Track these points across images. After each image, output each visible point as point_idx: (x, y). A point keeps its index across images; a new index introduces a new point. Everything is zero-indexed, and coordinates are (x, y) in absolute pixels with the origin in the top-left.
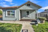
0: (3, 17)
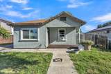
0: (14, 42)
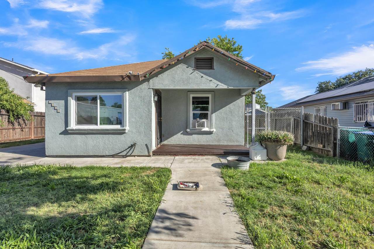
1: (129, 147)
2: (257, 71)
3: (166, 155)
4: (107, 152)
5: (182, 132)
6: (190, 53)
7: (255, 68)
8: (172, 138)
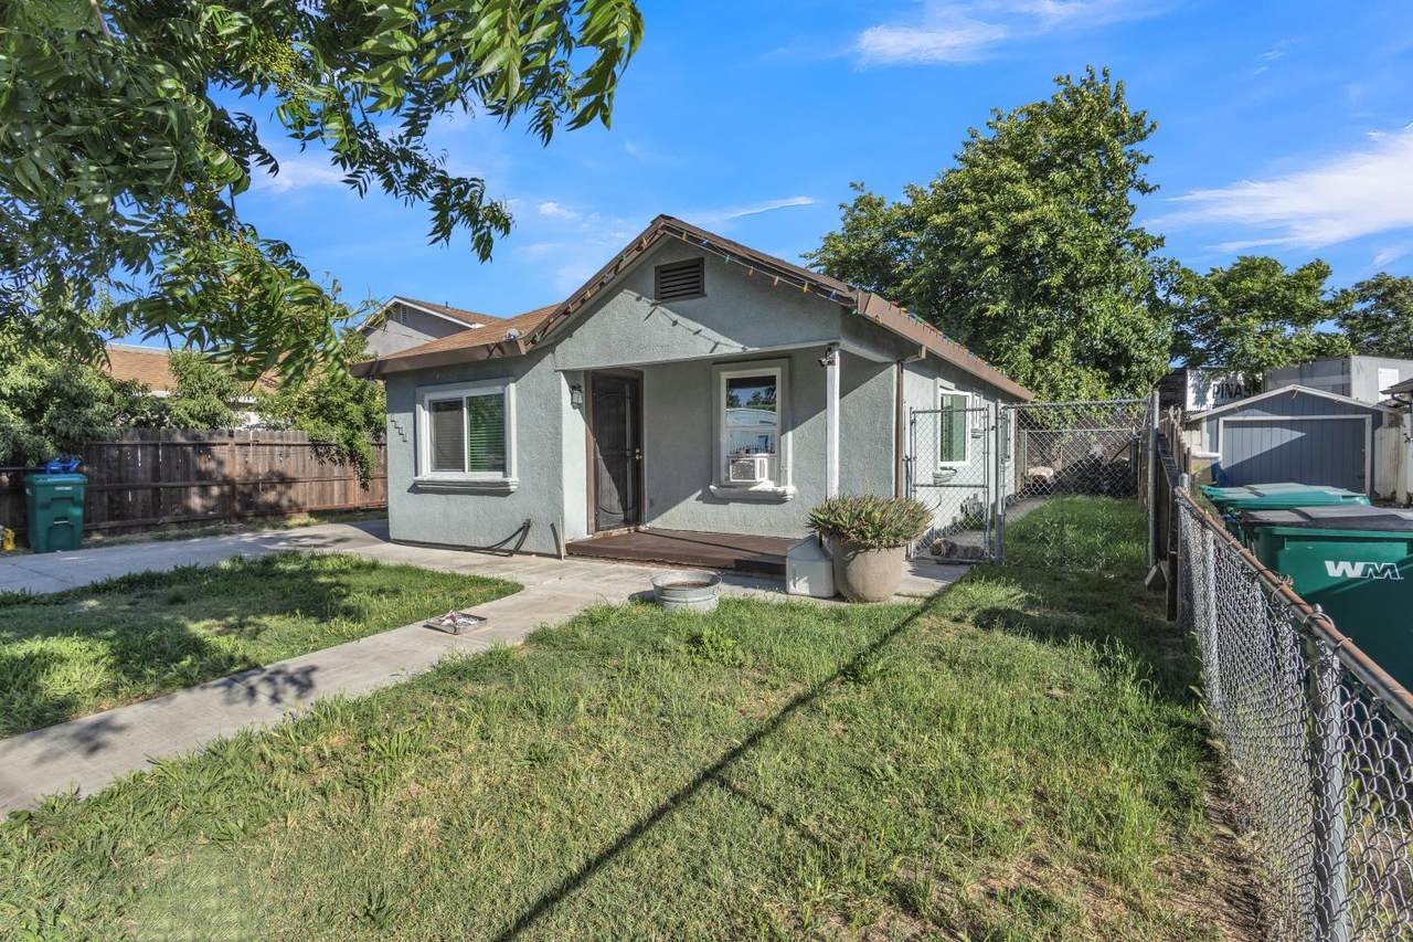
1: (520, 530)
2: (809, 284)
3: (597, 557)
4: (481, 540)
5: (700, 492)
6: (627, 260)
7: (805, 278)
8: (673, 510)
